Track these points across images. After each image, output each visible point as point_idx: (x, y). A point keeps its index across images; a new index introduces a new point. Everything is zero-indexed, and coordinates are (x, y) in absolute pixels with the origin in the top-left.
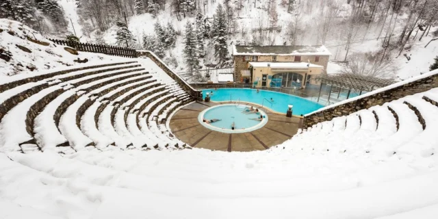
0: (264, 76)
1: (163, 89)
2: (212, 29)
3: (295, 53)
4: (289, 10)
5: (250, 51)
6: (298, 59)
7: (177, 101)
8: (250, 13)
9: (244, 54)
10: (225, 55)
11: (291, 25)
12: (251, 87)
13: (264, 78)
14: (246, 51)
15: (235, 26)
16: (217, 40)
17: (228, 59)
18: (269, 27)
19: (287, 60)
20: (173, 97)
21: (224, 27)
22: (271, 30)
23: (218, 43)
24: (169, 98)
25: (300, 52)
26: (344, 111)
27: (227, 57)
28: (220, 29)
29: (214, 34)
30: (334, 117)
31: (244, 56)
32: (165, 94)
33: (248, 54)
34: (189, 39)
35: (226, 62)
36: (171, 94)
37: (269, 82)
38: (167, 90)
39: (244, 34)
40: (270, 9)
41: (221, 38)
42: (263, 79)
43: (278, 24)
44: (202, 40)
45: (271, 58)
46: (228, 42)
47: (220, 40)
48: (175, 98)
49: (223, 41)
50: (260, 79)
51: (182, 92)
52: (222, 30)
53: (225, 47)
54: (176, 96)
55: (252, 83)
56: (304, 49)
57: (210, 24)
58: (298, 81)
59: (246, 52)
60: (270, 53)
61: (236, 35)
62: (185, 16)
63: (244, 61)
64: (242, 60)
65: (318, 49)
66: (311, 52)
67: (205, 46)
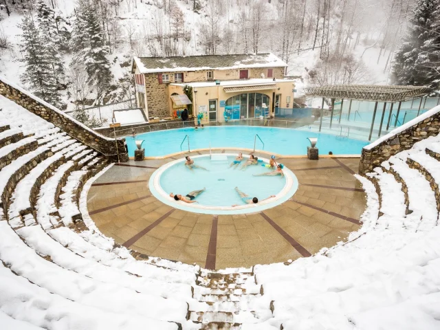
0: (213, 102)
1: (33, 146)
2: (74, 36)
3: (239, 65)
4: (194, 8)
5: (168, 65)
6: (244, 74)
7: (77, 167)
8: (135, 11)
9: (158, 70)
10: (108, 80)
11: (203, 31)
12: (193, 124)
13: (213, 106)
14: (162, 65)
15: (115, 30)
16: (90, 54)
17: (114, 88)
18: (172, 32)
19: (229, 77)
20: (64, 160)
21: (99, 30)
22: (176, 37)
23: (91, 60)
24: (57, 164)
25: (244, 63)
26: (431, 129)
27: (112, 83)
28: (92, 33)
29: (80, 44)
30: (415, 141)
31: (159, 74)
32: (44, 156)
33: (165, 69)
34: (33, 53)
35: (112, 93)
36: (58, 156)
37: (221, 112)
38: (44, 148)
39: (133, 44)
40: (167, 5)
41: (96, 50)
42: (210, 109)
43: (185, 28)
44: (58, 56)
45: (205, 75)
46: (109, 58)
47: (95, 54)
48: (70, 164)
49: (100, 56)
50: (206, 109)
51: (78, 147)
52: (97, 35)
53: (106, 66)
54: (70, 158)
55: (193, 118)
56: (248, 60)
57: (67, 26)
58: (264, 105)
59: (161, 67)
60: (201, 66)
61: (120, 46)
62: (9, 13)
63: (160, 83)
64: (157, 81)
65: (266, 59)
66: (260, 62)
67: (66, 66)
